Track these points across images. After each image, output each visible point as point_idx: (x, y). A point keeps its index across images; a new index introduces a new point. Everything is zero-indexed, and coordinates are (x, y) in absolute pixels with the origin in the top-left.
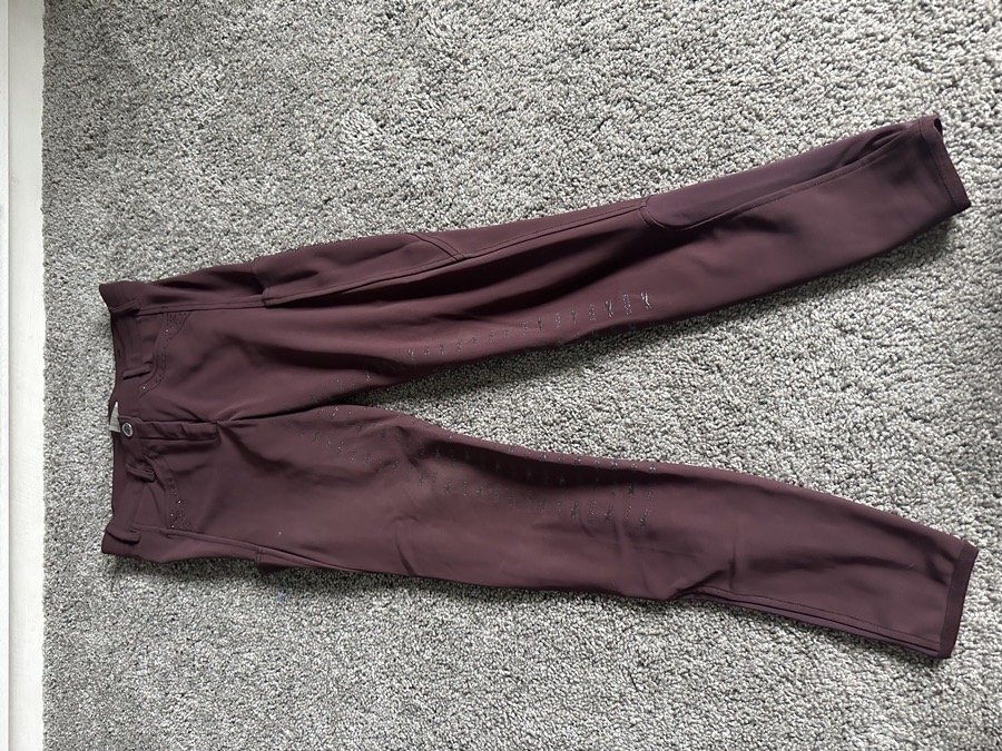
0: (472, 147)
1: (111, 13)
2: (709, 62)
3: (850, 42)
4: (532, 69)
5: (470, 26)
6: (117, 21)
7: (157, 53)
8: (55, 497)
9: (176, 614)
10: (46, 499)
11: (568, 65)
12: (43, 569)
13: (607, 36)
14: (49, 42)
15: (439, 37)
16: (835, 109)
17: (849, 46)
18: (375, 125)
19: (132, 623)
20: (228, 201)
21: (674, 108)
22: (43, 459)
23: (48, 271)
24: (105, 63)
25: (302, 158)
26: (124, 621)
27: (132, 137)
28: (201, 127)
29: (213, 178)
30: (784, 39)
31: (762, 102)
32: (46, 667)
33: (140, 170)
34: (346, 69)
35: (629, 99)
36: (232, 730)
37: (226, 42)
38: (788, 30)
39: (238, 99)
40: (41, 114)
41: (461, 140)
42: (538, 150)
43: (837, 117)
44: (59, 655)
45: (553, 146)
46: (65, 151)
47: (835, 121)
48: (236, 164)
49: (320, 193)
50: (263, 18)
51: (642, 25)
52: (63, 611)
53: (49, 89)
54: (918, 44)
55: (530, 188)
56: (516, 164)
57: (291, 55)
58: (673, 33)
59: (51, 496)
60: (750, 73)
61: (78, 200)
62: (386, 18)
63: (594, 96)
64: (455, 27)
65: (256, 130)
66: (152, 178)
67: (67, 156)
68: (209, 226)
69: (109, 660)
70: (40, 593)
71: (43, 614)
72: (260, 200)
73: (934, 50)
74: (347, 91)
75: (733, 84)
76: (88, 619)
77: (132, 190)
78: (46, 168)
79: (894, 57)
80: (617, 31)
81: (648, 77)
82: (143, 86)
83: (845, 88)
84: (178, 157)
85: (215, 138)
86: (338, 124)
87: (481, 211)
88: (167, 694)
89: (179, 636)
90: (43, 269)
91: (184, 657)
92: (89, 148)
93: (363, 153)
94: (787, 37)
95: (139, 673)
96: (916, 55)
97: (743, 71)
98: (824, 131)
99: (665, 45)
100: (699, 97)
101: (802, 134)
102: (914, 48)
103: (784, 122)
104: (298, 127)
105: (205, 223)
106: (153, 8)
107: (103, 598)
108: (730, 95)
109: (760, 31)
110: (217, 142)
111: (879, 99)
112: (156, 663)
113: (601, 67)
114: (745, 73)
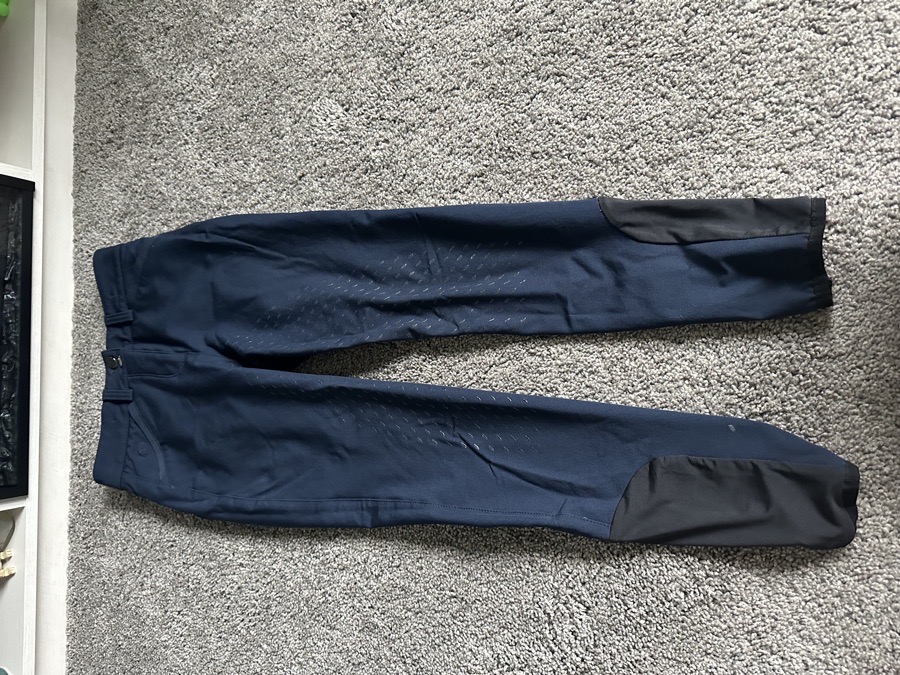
0: (423, 125)
1: (129, 27)
2: (626, 38)
3: (753, 12)
4: (473, 53)
5: (421, 19)
6: (134, 33)
7: (165, 58)
8: (79, 440)
9: (174, 541)
10: (72, 442)
11: (504, 48)
12: (68, 502)
13: (538, 21)
14: (80, 54)
15: (394, 30)
16: (740, 73)
17: (751, 16)
18: (341, 110)
19: (139, 549)
20: (221, 181)
21: (597, 79)
22: (70, 407)
23: (76, 246)
24: (123, 68)
25: (281, 141)
26: (132, 547)
27: (144, 130)
28: (199, 119)
29: (208, 162)
30: (693, 13)
31: (674, 71)
32: (69, 587)
33: (151, 157)
34: (318, 62)
35: (557, 75)
36: (219, 644)
37: (220, 46)
38: (696, 5)
39: (229, 93)
40: (73, 115)
41: (413, 119)
42: (478, 124)
43: (742, 80)
44: (80, 577)
45: (492, 119)
46: (91, 144)
47: (740, 84)
48: (227, 149)
49: (296, 170)
50: (250, 23)
51: (567, 9)
52: (84, 539)
53: (80, 93)
54: (814, 10)
55: (472, 157)
56: (460, 137)
57: (272, 53)
58: (594, 14)
59: (76, 439)
60: (663, 46)
61: (101, 186)
62: (350, 16)
63: (526, 74)
64: (408, 21)
65: (244, 118)
66: (159, 164)
67: (93, 149)
68: (204, 202)
69: (119, 582)
70: (66, 523)
71: (68, 541)
72: (247, 179)
73: (829, 14)
74: (319, 81)
75: (648, 56)
76: (103, 546)
77: (144, 175)
78: (76, 159)
79: (793, 23)
80: (546, 15)
81: (573, 54)
82: (154, 86)
83: (749, 54)
84: (181, 145)
85: (211, 128)
86: (310, 110)
87: (430, 180)
88: (166, 612)
89: (178, 561)
90: (72, 245)
91: (181, 579)
92: (110, 141)
93: (331, 134)
94: (695, 11)
95: (144, 593)
96: (814, 20)
97: (657, 44)
98: (730, 93)
99: (588, 25)
100: (619, 69)
101: (710, 98)
102: (811, 13)
103: (694, 88)
104: (277, 114)
105: (202, 200)
106: (162, 20)
107: (116, 528)
108: (646, 66)
109: (671, 8)
110: (211, 131)
111: (780, 62)
112: (157, 584)
113: (532, 48)
114: (659, 46)
